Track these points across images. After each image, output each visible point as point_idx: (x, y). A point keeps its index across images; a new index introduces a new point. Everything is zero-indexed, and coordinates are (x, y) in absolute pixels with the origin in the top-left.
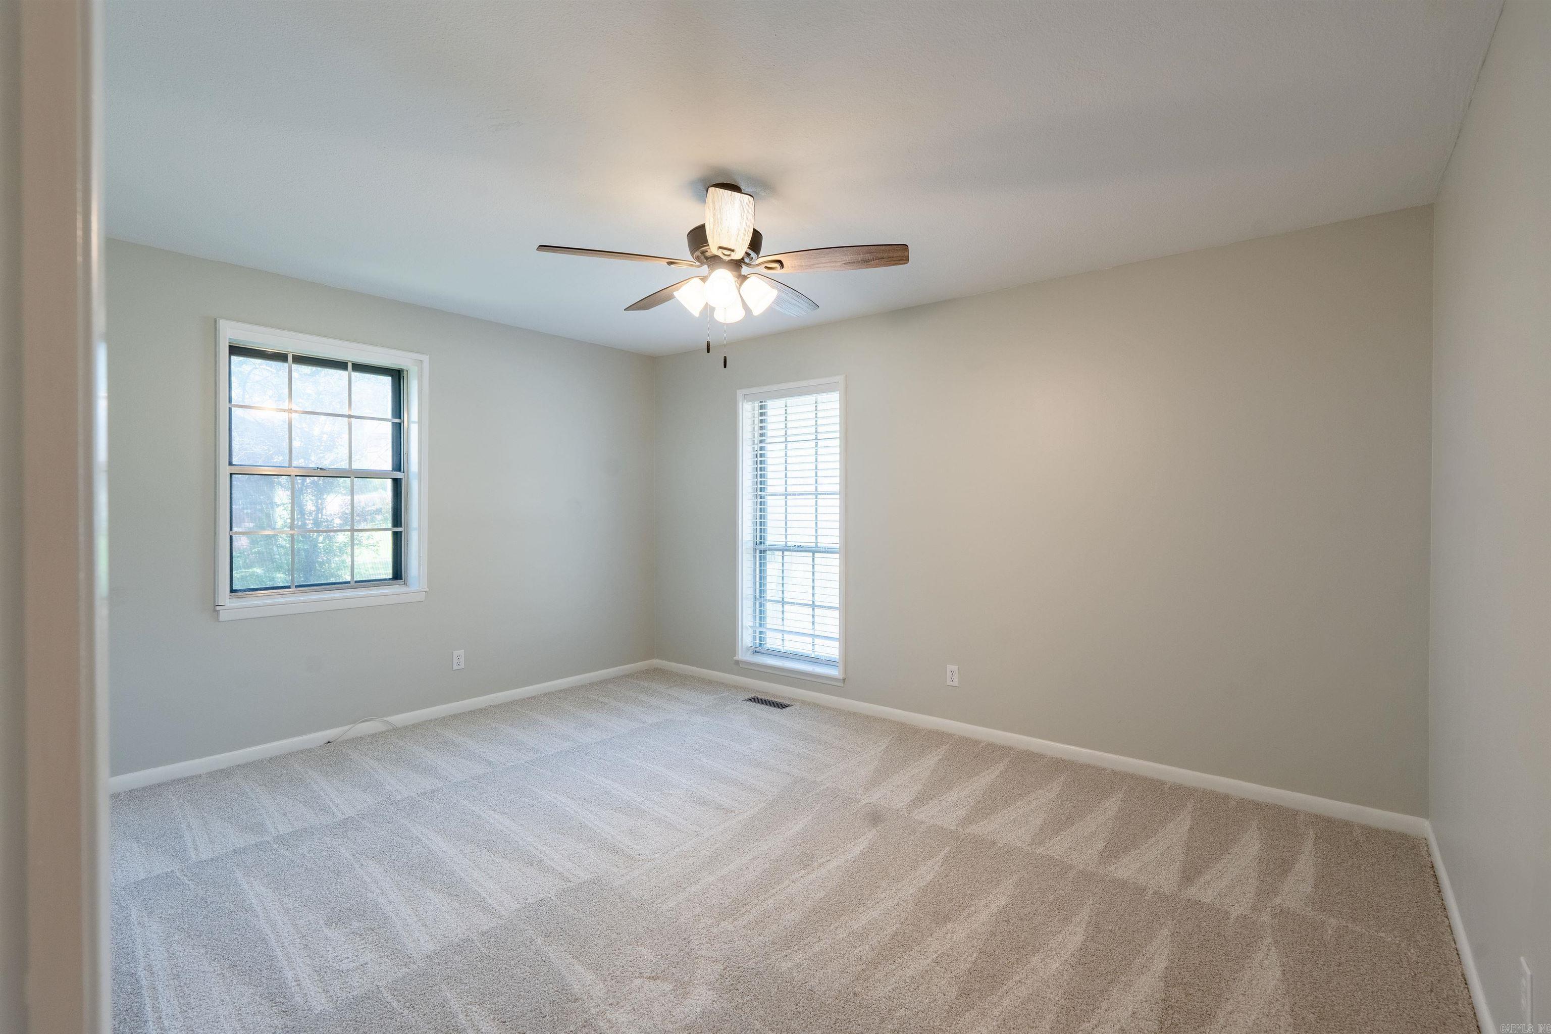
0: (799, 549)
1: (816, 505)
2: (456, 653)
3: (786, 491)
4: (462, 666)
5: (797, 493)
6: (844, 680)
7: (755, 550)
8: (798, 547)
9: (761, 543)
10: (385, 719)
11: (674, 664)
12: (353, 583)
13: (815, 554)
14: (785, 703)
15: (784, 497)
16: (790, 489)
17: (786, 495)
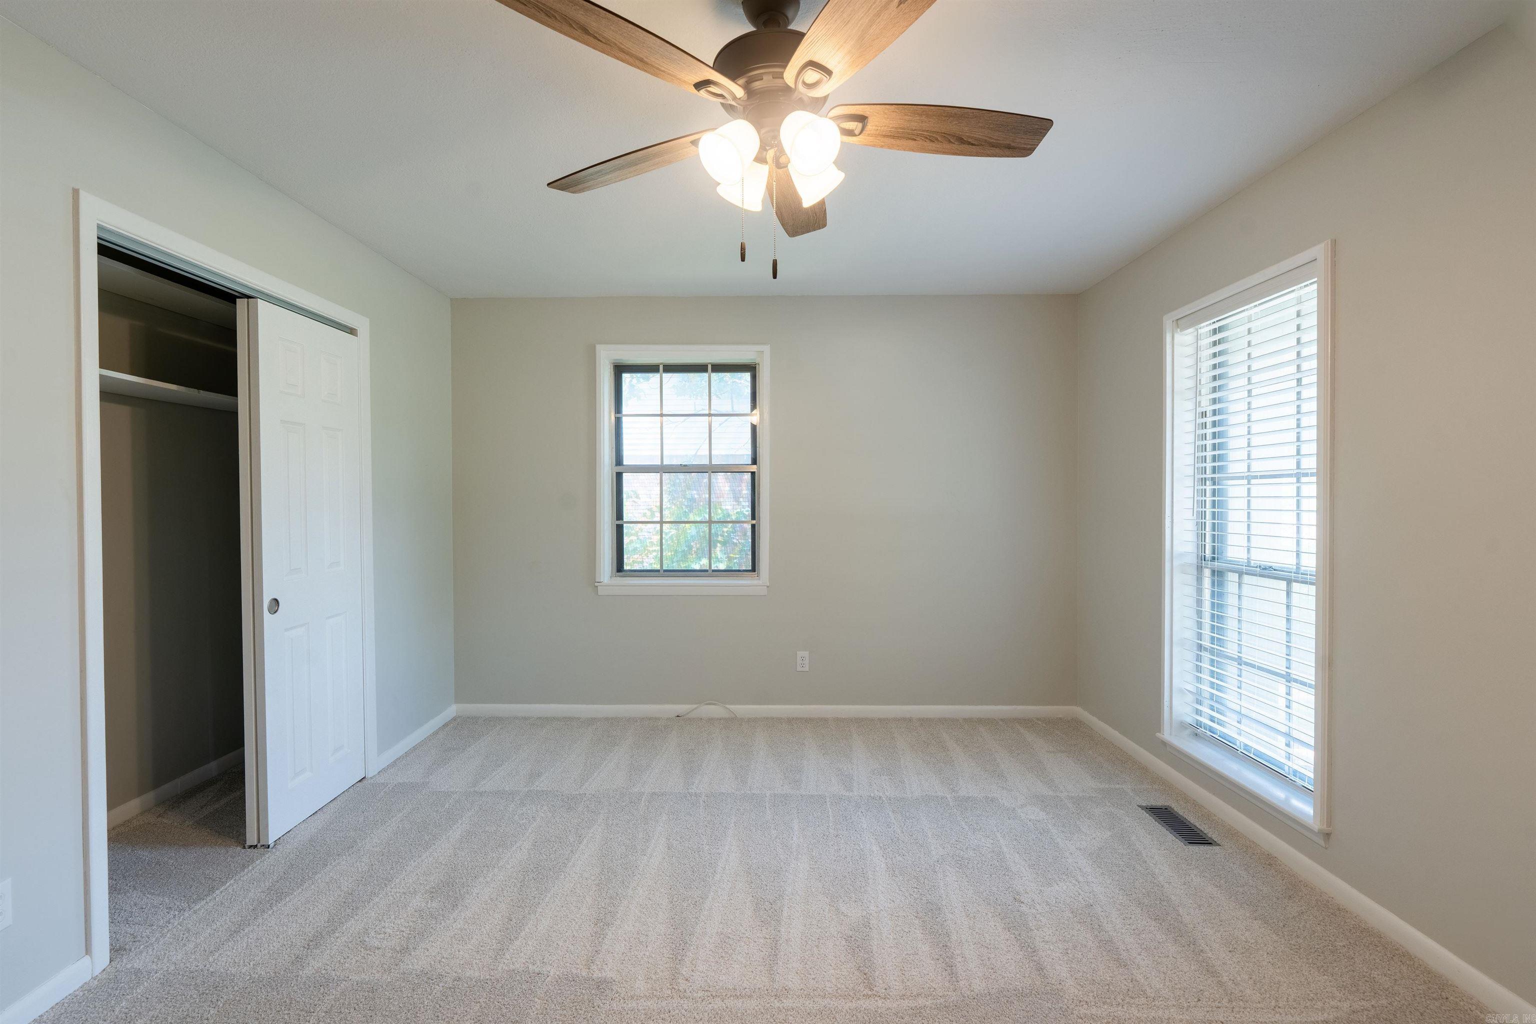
0: (1267, 572)
1: (1298, 495)
2: (800, 654)
3: (1249, 471)
4: (807, 669)
5: (1259, 474)
6: (1327, 836)
7: (1200, 569)
8: (1265, 569)
9: (1213, 559)
10: (728, 706)
11: (1094, 719)
12: (710, 572)
13: (1294, 584)
14: (1209, 835)
15: (1245, 482)
16: (1257, 467)
17: (1249, 479)
